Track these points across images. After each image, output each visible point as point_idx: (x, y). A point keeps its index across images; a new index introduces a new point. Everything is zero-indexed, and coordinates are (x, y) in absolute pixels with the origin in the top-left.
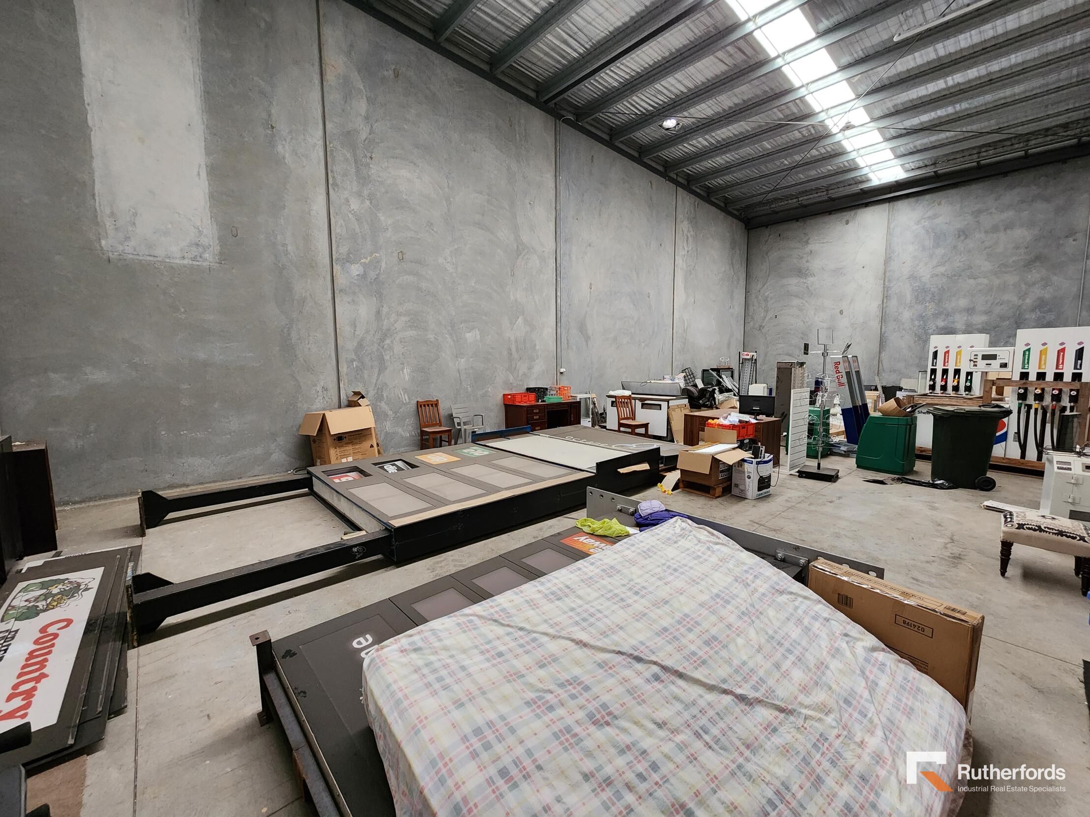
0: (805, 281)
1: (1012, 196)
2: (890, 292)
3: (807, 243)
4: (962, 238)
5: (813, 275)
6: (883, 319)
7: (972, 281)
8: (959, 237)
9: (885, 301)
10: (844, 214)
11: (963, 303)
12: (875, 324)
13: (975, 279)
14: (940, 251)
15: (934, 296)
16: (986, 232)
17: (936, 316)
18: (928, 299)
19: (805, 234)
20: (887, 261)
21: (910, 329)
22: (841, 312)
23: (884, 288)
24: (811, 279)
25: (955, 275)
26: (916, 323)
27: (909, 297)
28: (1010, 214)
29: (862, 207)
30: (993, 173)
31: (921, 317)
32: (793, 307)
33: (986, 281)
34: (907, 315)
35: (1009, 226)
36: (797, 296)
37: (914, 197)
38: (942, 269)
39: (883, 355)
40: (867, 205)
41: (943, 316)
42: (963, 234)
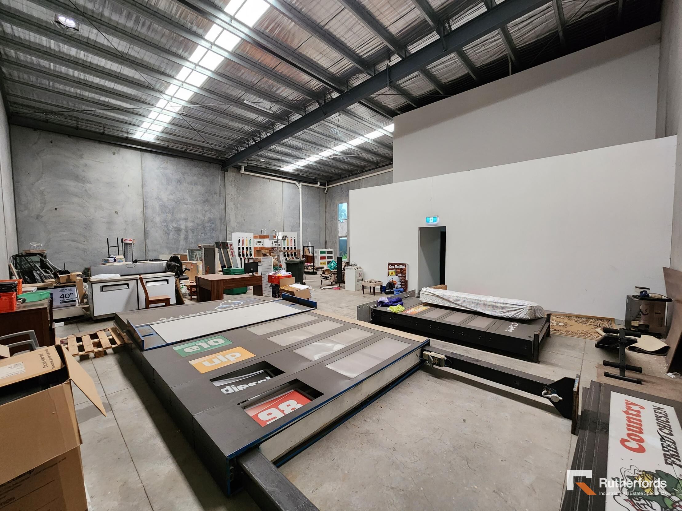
0: (83, 185)
1: (196, 170)
2: (147, 204)
3: (81, 157)
4: (179, 183)
5: (90, 182)
6: (145, 220)
7: (185, 206)
8: (177, 182)
9: (145, 209)
10: (112, 147)
11: (183, 216)
12: (140, 222)
13: (186, 205)
14: (170, 188)
15: (170, 210)
16: (188, 183)
17: (172, 221)
18: (167, 211)
19: (78, 150)
20: (143, 186)
21: (160, 226)
22: (116, 213)
23: (143, 201)
24: (88, 185)
25: (178, 202)
26: (163, 224)
27: (158, 209)
28: (195, 178)
29: (124, 148)
30: (187, 157)
31: (165, 221)
32: (73, 203)
33: (190, 207)
34: (158, 219)
35: (196, 184)
36: (76, 195)
37: (154, 154)
38: (171, 197)
39: (147, 241)
40: (127, 147)
41: (175, 221)
42: (179, 181)
